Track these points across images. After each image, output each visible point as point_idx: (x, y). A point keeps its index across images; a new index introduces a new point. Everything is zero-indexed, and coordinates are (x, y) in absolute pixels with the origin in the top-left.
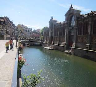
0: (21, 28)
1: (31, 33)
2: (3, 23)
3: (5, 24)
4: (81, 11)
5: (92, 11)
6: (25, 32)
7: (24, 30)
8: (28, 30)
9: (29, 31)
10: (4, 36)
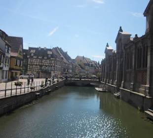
0: (81, 61)
1: (95, 68)
2: (50, 56)
3: (52, 57)
4: (131, 35)
5: (136, 35)
6: (87, 68)
7: (84, 64)
8: (91, 63)
9: (92, 65)
10: (50, 73)
